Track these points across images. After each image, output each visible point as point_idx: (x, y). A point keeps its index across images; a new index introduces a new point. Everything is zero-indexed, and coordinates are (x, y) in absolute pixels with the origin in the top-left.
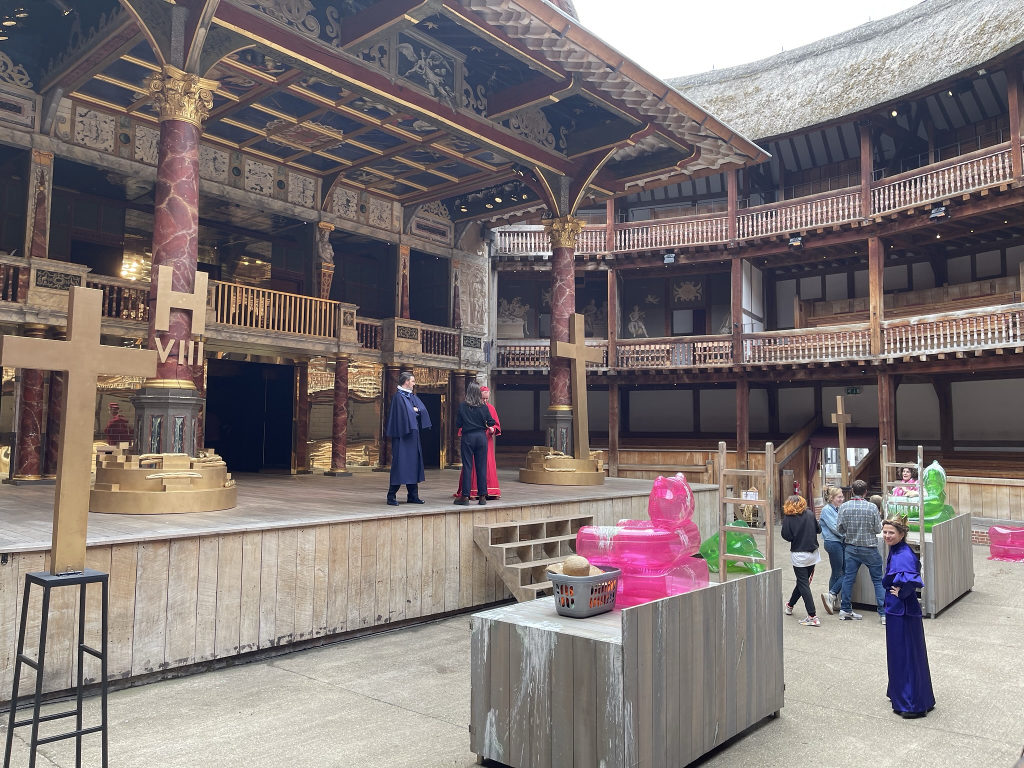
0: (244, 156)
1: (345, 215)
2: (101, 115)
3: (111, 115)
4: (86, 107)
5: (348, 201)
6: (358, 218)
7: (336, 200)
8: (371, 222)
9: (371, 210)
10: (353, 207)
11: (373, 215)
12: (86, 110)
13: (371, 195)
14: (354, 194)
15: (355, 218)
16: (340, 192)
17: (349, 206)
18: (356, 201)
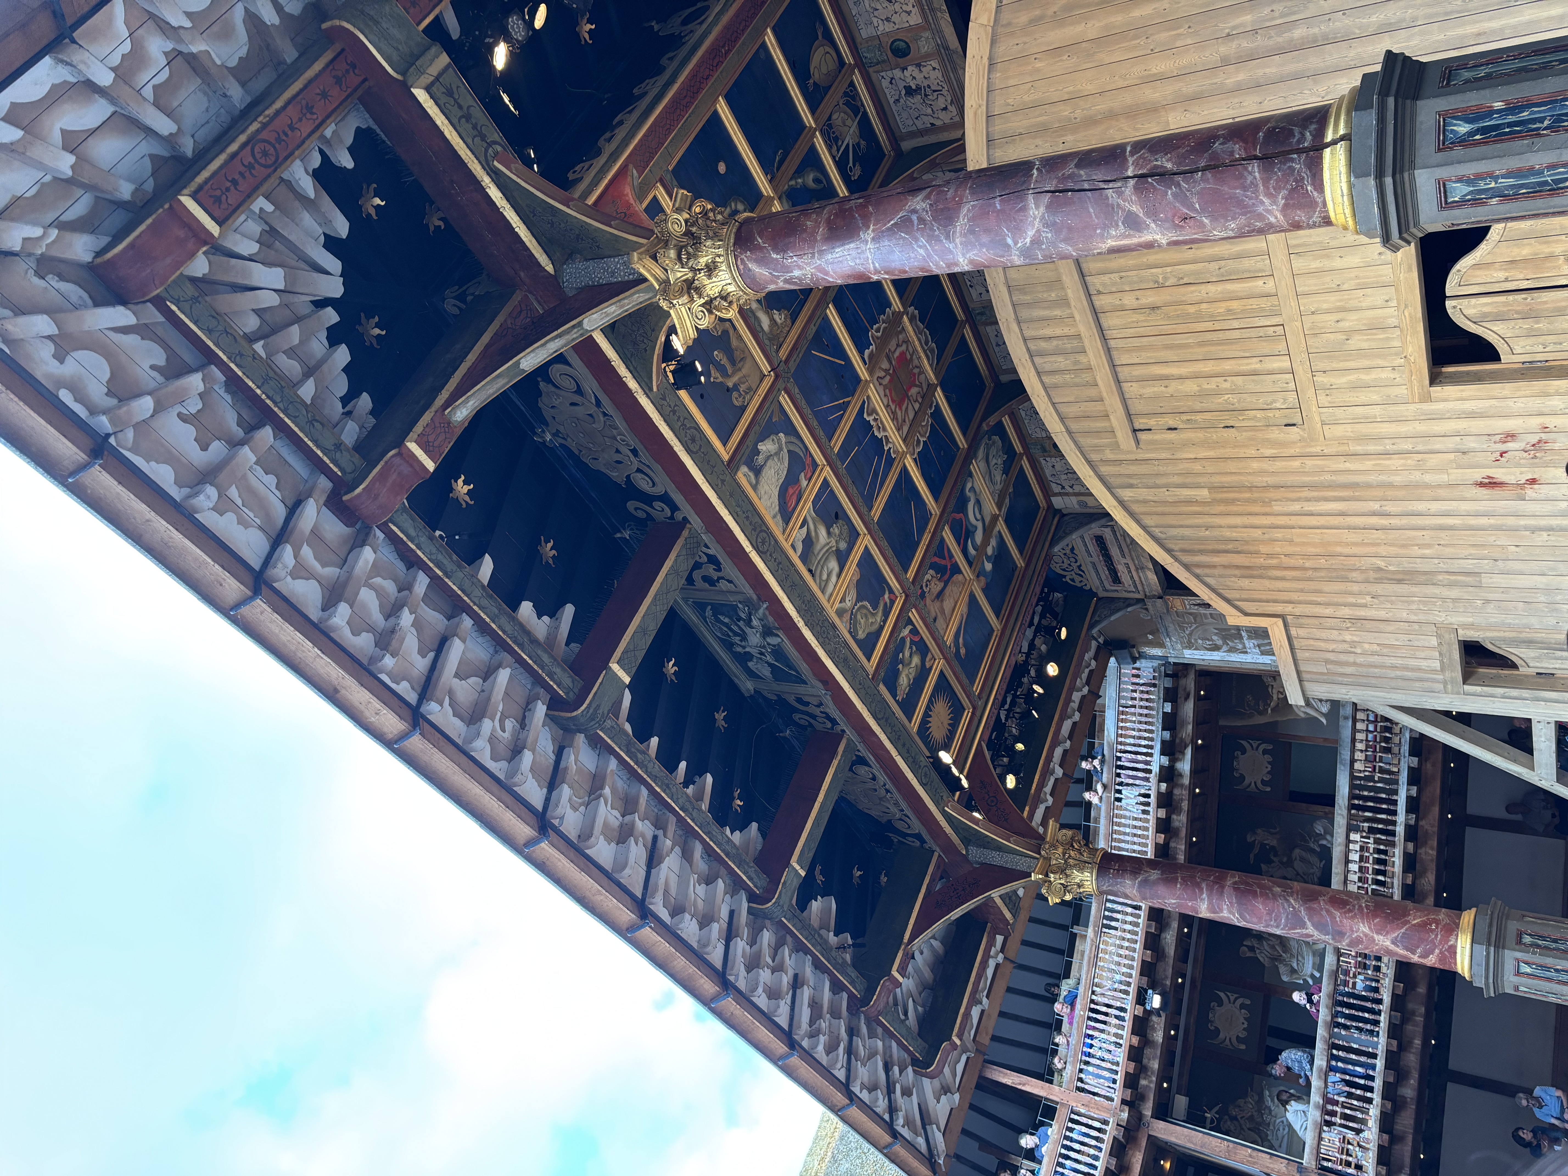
0: (971, 306)
1: (945, 92)
2: (1048, 472)
3: (1040, 463)
4: (1049, 485)
5: (910, 91)
6: (928, 56)
7: (928, 120)
8: (915, 19)
9: (889, 27)
10: (912, 75)
11: (895, 18)
12: (1054, 486)
13: (858, 40)
14: (885, 83)
15: (934, 64)
16: (905, 115)
17: (919, 88)
18: (897, 73)
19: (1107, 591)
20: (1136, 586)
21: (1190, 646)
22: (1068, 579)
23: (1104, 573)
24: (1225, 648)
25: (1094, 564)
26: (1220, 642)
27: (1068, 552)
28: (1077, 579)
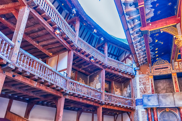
19: (153, 68)
20: (155, 72)
21: (140, 78)
22: (155, 62)
23: (158, 68)
24: (140, 83)
25: (160, 66)
26: (142, 82)
27: (163, 63)
28: (155, 64)
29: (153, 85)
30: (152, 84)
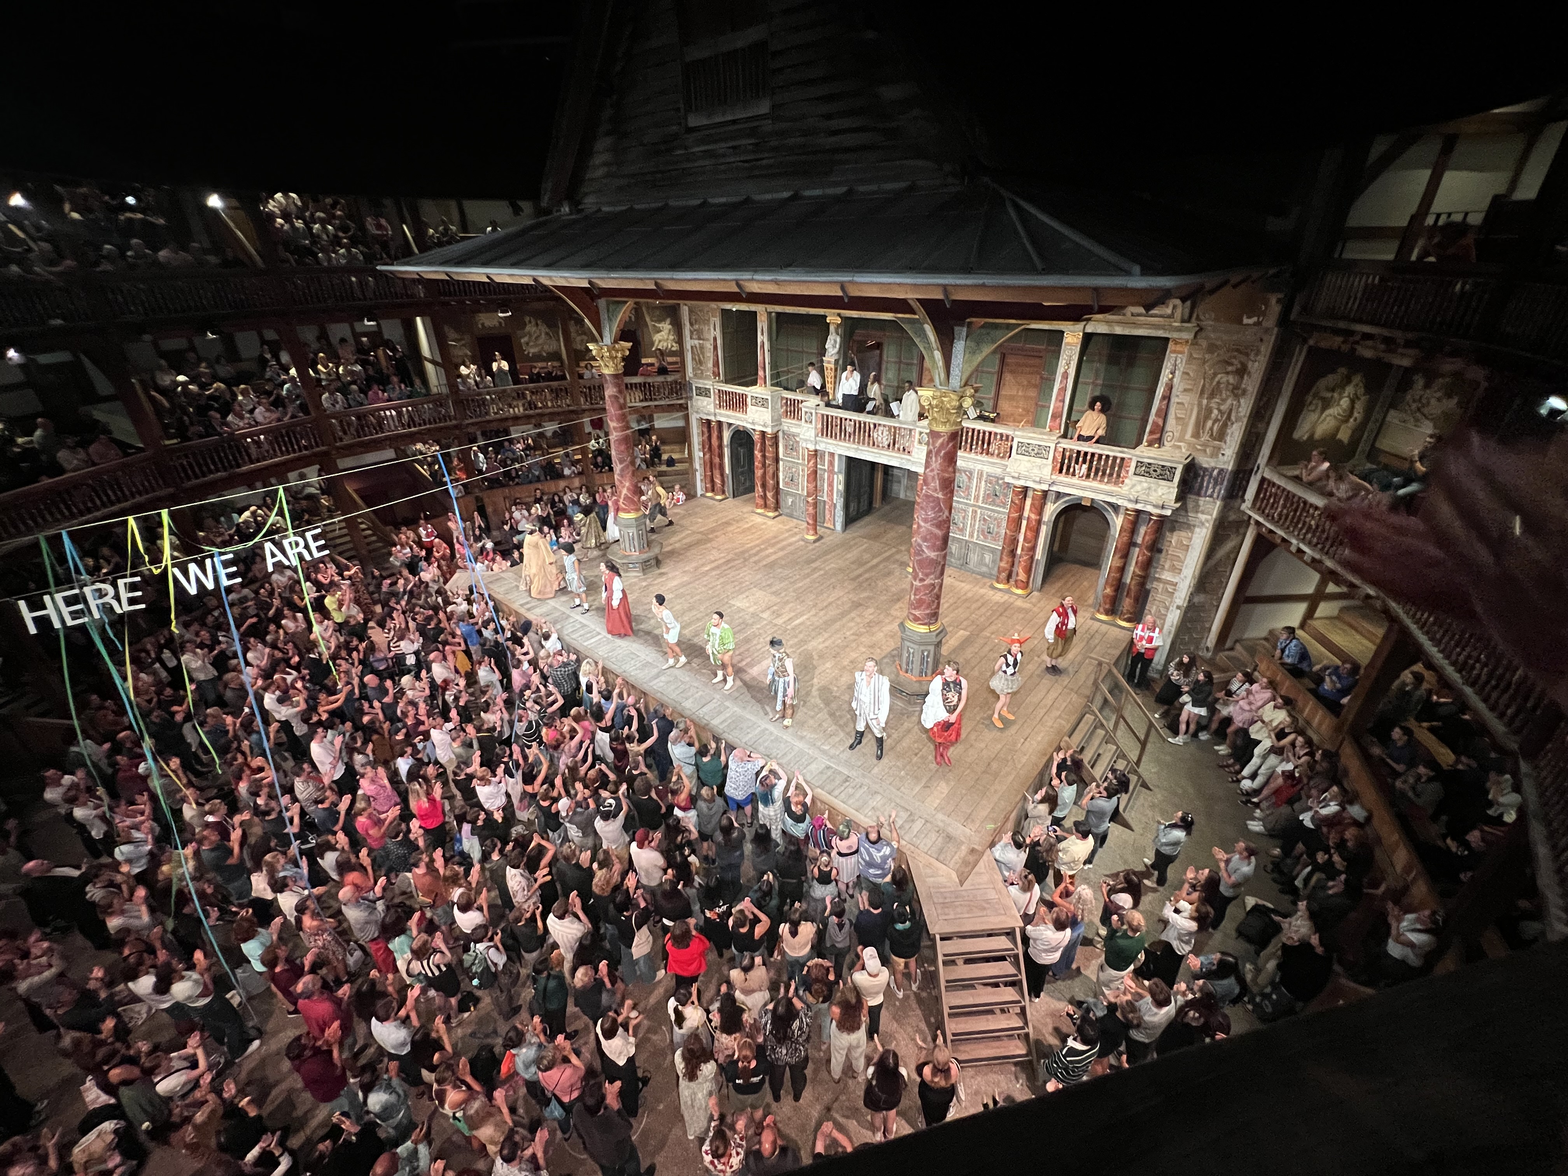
29: (719, 342)
30: (715, 339)
